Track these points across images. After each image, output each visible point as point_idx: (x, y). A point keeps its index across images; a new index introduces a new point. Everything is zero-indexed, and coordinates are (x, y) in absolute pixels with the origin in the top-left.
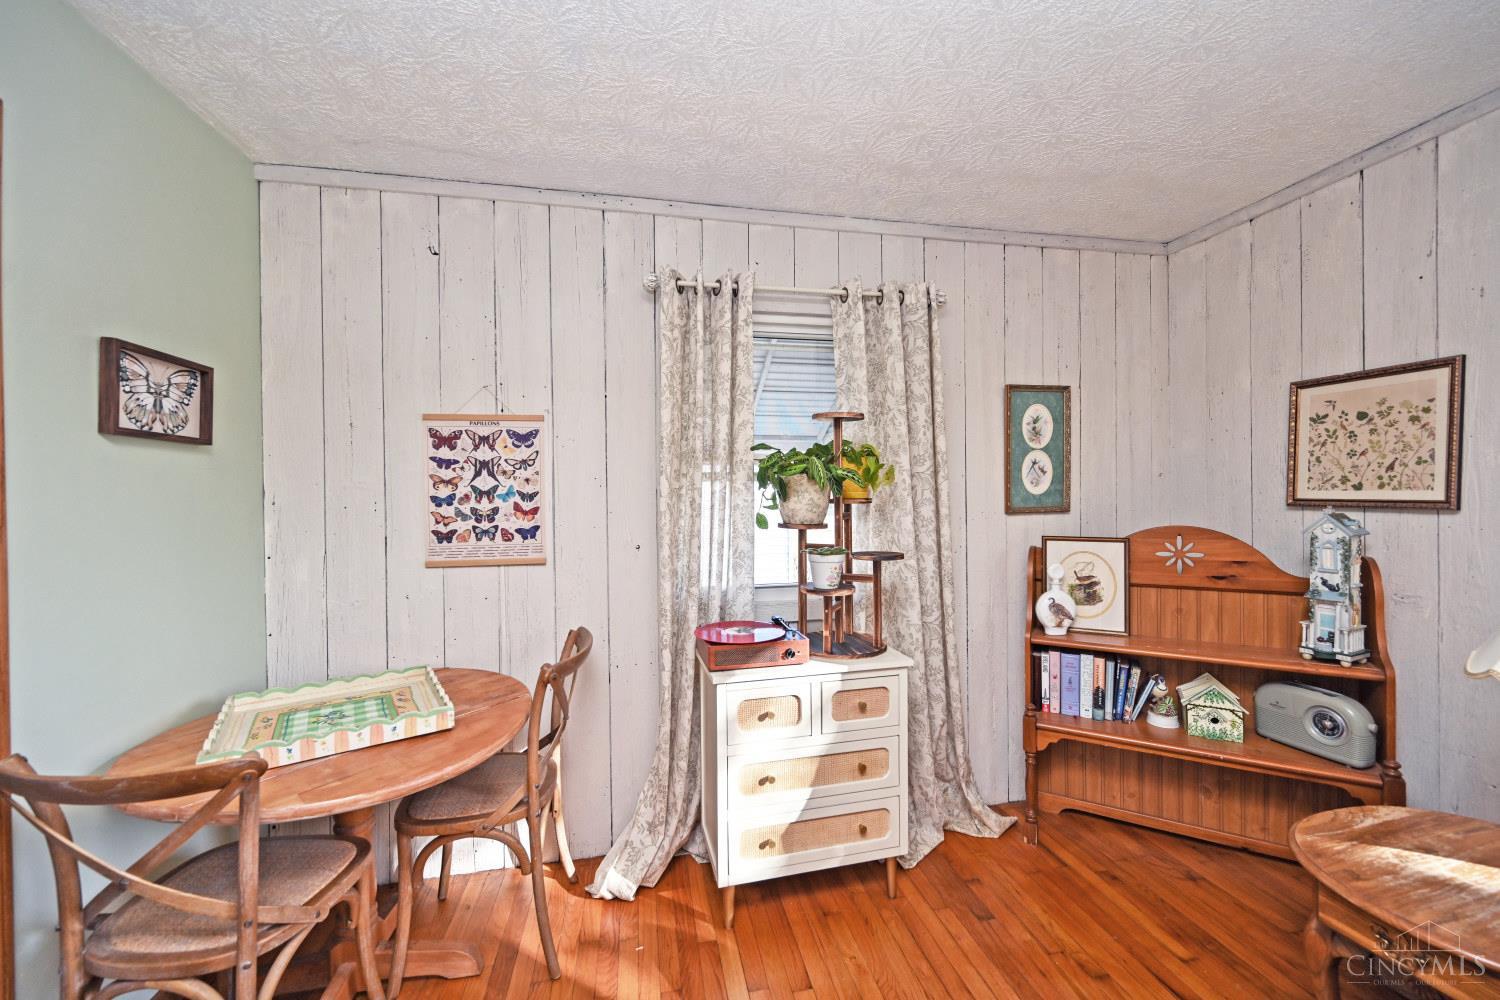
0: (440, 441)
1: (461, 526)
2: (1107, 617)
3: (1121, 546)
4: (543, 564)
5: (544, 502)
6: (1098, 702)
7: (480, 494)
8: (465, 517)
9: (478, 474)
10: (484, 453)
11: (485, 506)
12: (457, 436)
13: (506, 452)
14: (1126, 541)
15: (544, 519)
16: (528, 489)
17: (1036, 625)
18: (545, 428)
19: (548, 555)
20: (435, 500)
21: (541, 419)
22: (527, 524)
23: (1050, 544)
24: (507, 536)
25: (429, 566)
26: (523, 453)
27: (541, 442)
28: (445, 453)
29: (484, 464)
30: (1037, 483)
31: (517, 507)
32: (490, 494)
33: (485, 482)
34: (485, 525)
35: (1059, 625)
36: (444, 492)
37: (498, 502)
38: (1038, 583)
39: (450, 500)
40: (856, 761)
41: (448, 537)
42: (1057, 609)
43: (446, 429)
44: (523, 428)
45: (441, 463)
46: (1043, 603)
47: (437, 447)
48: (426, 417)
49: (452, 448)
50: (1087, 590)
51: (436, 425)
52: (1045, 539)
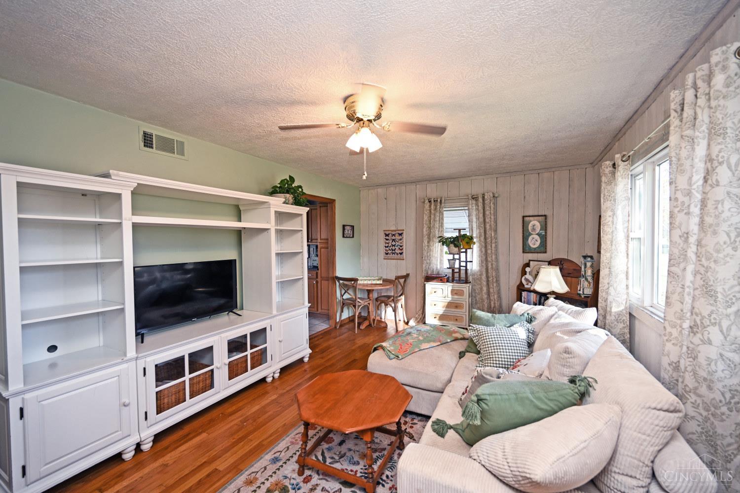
0: (387, 235)
1: (390, 252)
3: (547, 263)
4: (404, 259)
5: (404, 247)
7: (393, 246)
8: (390, 250)
9: (392, 242)
10: (394, 238)
11: (394, 248)
12: (389, 234)
13: (397, 237)
14: (549, 262)
15: (404, 251)
16: (401, 245)
18: (404, 232)
19: (405, 258)
20: (386, 247)
21: (403, 230)
22: (401, 252)
23: (531, 262)
24: (397, 254)
25: (384, 259)
26: (400, 237)
27: (404, 235)
28: (387, 238)
29: (393, 240)
30: (533, 244)
31: (399, 248)
32: (394, 245)
33: (394, 243)
34: (394, 252)
35: (527, 284)
36: (387, 245)
37: (396, 247)
38: (524, 273)
39: (388, 247)
40: (456, 305)
41: (387, 254)
42: (527, 280)
43: (387, 233)
44: (400, 232)
45: (387, 239)
47: (386, 236)
48: (384, 231)
49: (388, 236)
51: (385, 232)
52: (530, 261)
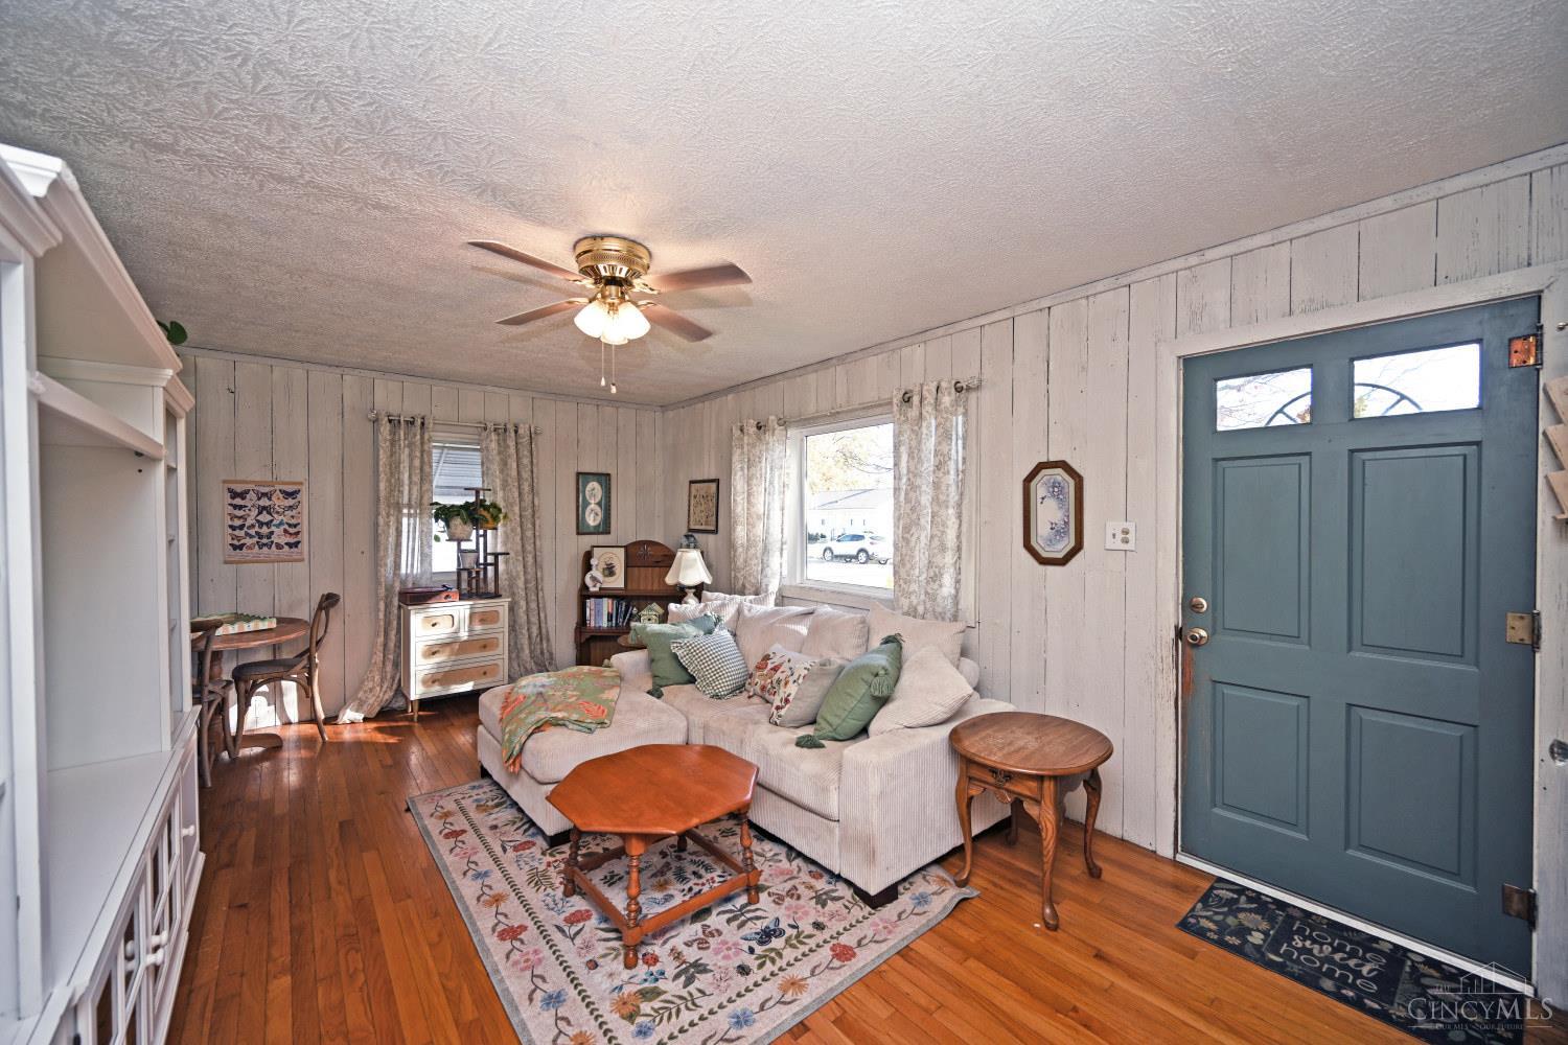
0: (234, 495)
1: (248, 541)
2: (617, 582)
3: (623, 550)
4: (302, 560)
5: (304, 528)
6: (610, 619)
7: (261, 524)
8: (251, 537)
9: (260, 513)
10: (264, 502)
11: (265, 530)
12: (247, 492)
13: (279, 502)
14: (626, 547)
15: (304, 536)
16: (293, 521)
17: (584, 587)
18: (304, 489)
19: (306, 556)
20: (233, 528)
21: (301, 483)
22: (292, 540)
23: (594, 549)
24: (279, 546)
25: (226, 562)
26: (290, 502)
27: (303, 497)
28: (238, 501)
29: (264, 508)
30: (592, 520)
31: (285, 531)
32: (268, 524)
33: (265, 517)
34: (265, 541)
35: (595, 586)
36: (237, 523)
37: (273, 528)
38: (587, 567)
39: (241, 527)
40: (483, 643)
41: (241, 547)
42: (594, 579)
43: (239, 488)
44: (290, 489)
45: (235, 507)
46: (588, 576)
47: (233, 498)
48: (224, 482)
49: (243, 498)
50: (610, 571)
51: (233, 486)
52: (592, 547)
